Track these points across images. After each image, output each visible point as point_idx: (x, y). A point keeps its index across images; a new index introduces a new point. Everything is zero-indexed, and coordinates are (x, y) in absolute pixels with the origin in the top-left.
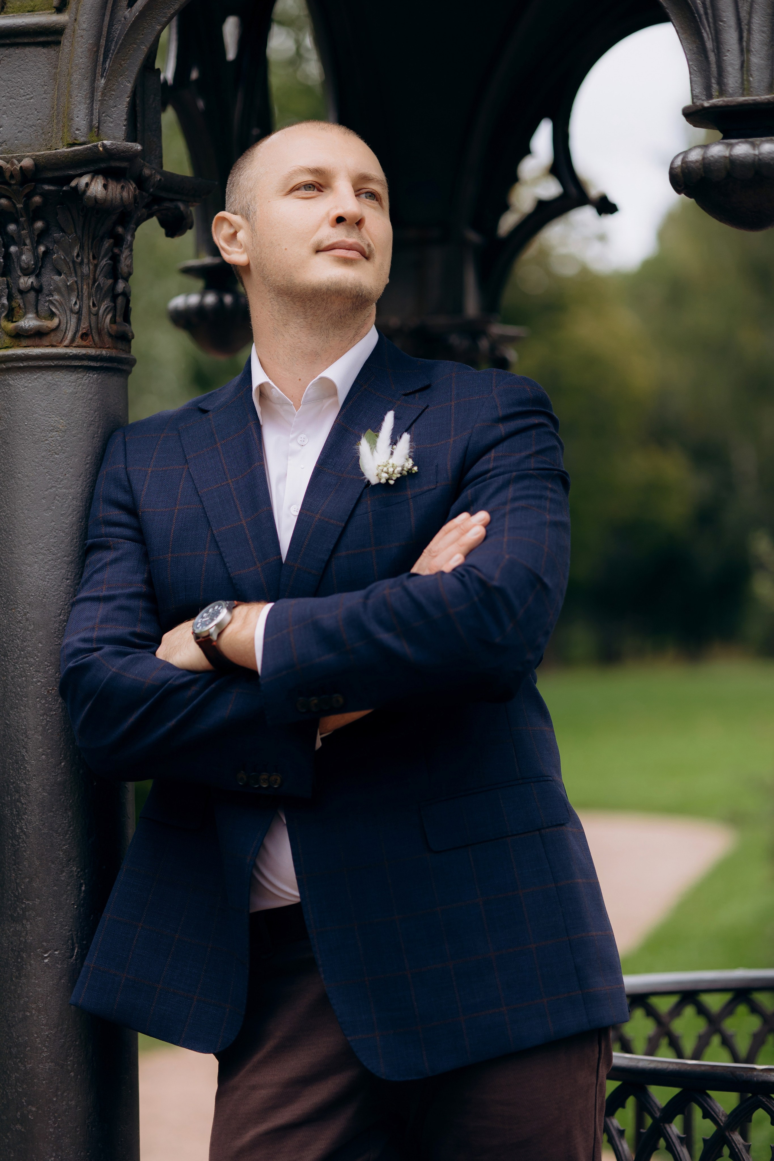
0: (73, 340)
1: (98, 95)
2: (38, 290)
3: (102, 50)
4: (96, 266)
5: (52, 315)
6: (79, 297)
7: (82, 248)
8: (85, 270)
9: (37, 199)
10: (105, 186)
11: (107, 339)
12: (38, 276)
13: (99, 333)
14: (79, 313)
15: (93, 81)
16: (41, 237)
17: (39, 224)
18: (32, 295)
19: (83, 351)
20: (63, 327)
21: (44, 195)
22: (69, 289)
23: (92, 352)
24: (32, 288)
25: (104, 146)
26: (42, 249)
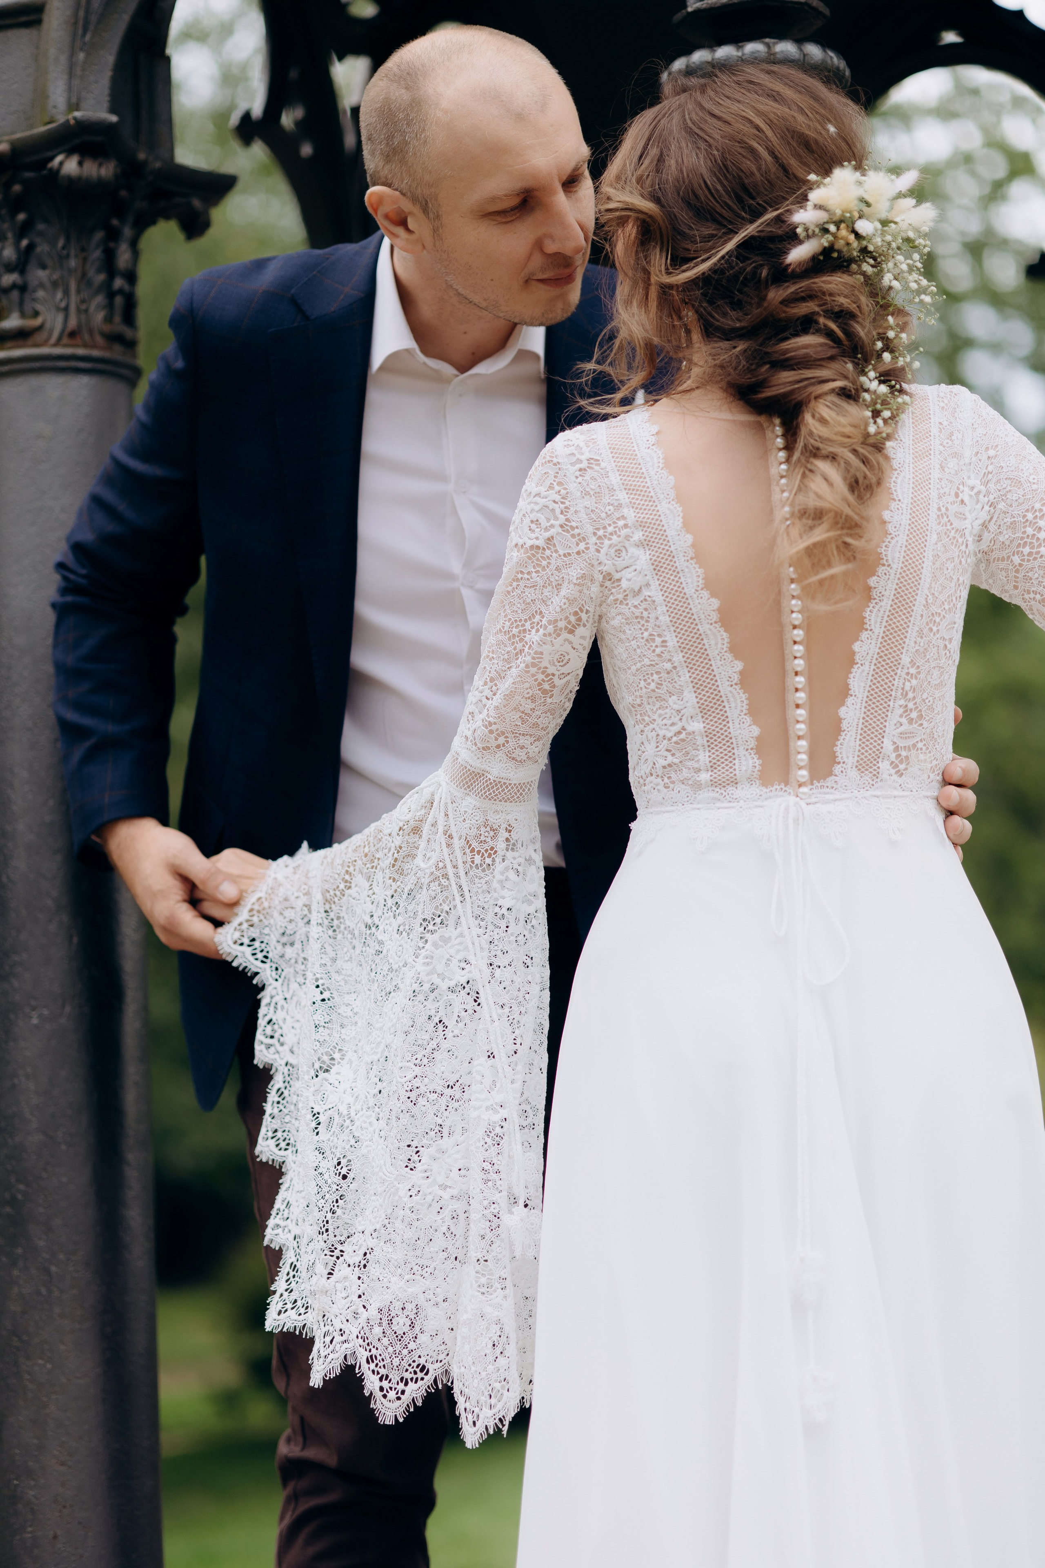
0: (59, 339)
1: (78, 71)
2: (23, 288)
3: (81, 22)
4: (85, 260)
5: (36, 314)
6: (66, 293)
7: (68, 239)
8: (73, 263)
9: (17, 188)
10: (80, 163)
11: (99, 340)
12: (22, 271)
13: (91, 332)
14: (66, 309)
15: (72, 55)
16: (24, 230)
17: (21, 217)
18: (15, 294)
19: (69, 351)
20: (48, 325)
21: (25, 183)
22: (55, 284)
23: (81, 352)
24: (14, 286)
25: (75, 118)
26: (25, 243)
